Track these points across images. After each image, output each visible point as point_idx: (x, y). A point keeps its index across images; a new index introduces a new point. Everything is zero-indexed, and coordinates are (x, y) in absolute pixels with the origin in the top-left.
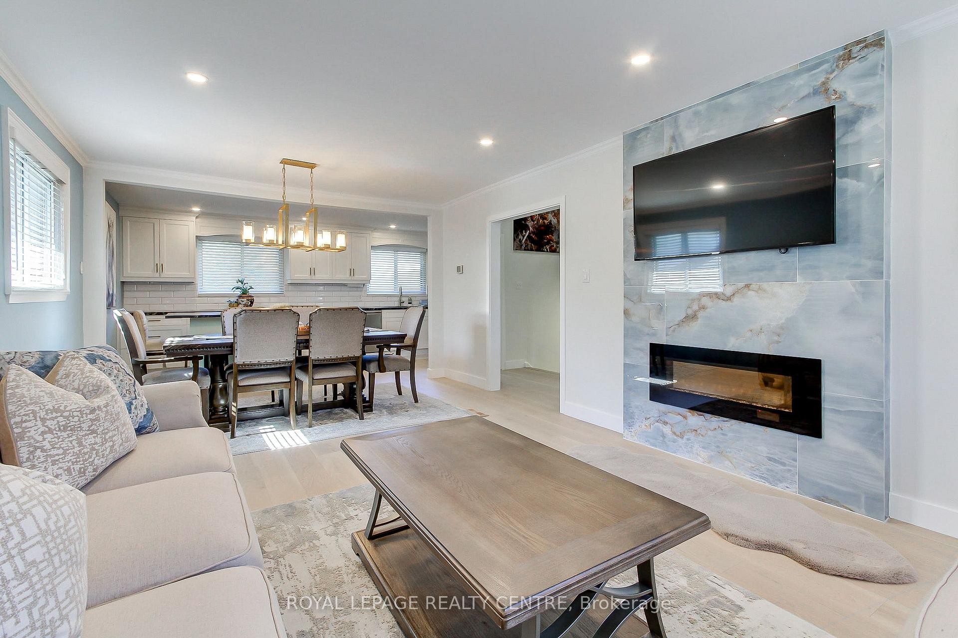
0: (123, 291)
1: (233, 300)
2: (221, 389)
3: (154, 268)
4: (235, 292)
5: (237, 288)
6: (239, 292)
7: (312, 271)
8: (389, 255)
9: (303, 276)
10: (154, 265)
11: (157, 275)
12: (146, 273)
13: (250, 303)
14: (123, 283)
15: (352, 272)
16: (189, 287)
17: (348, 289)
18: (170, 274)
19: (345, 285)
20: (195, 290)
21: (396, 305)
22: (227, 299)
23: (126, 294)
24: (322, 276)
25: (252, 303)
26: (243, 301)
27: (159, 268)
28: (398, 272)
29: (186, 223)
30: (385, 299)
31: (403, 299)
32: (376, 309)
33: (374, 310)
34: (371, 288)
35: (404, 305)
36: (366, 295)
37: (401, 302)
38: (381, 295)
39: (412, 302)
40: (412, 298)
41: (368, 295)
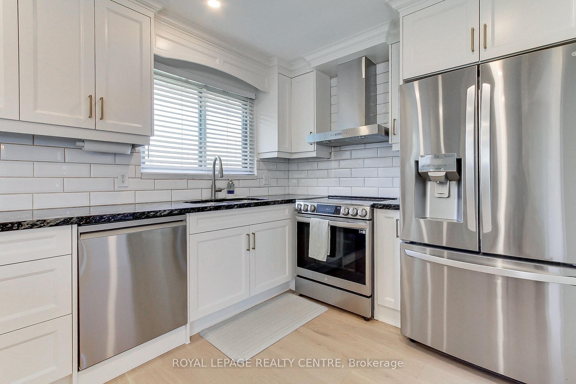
30: (182, 183)
31: (220, 184)
32: (171, 213)
33: (164, 216)
34: (151, 158)
35: (220, 195)
36: (138, 175)
37: (216, 191)
38: (185, 175)
39: (236, 191)
40: (234, 182)
41: (143, 177)
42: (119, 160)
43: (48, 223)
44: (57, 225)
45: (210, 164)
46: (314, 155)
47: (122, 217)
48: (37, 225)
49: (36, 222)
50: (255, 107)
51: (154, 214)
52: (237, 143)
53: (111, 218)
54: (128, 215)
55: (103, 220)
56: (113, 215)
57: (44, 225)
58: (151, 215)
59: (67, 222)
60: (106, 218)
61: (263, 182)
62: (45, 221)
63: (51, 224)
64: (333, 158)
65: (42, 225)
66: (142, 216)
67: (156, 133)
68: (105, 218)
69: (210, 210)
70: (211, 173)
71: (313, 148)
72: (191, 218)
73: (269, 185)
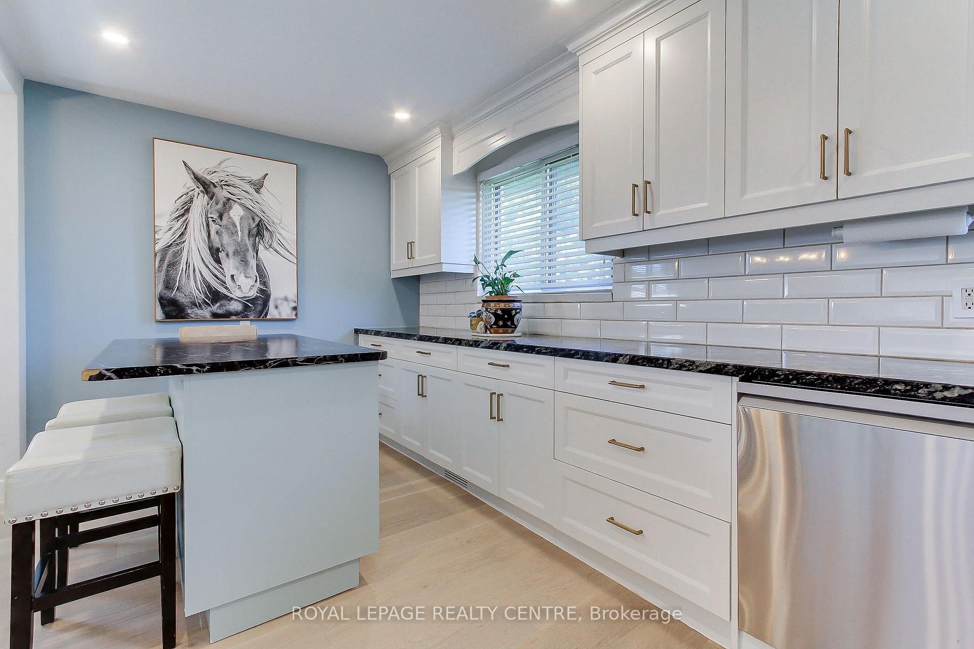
12: (403, 262)
18: (421, 259)
20: (474, 290)
23: (421, 299)
43: (697, 367)
44: (708, 371)
47: (816, 380)
48: (686, 367)
49: (685, 362)
51: (906, 391)
53: (791, 377)
54: (830, 378)
55: (776, 378)
56: (795, 371)
57: (693, 369)
58: (896, 389)
59: (719, 369)
60: (782, 375)
62: (694, 362)
63: (701, 369)
65: (691, 367)
66: (868, 388)
68: (778, 376)
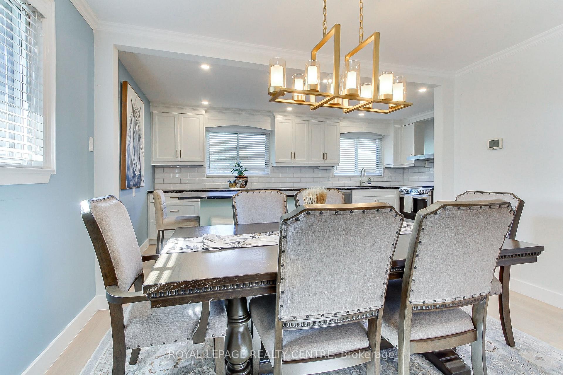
0: (154, 173)
1: (232, 180)
2: (243, 334)
3: (175, 153)
4: (233, 174)
5: (235, 171)
6: (236, 174)
7: (293, 156)
8: (351, 142)
9: (286, 160)
10: (175, 151)
11: (177, 160)
12: (169, 158)
13: (245, 183)
14: (154, 166)
15: (325, 156)
16: (200, 170)
17: (320, 171)
18: (187, 158)
19: (317, 167)
20: (204, 172)
21: (358, 184)
22: (227, 180)
23: (157, 176)
24: (300, 160)
25: (246, 183)
26: (240, 181)
27: (178, 154)
28: (359, 157)
29: (198, 116)
30: (348, 179)
31: (364, 180)
32: (347, 189)
33: (345, 190)
34: (337, 170)
35: (364, 185)
36: (333, 176)
37: (362, 183)
38: (345, 176)
39: (372, 183)
40: (371, 179)
41: (335, 177)
42: (327, 171)
45: (360, 171)
46: (413, 165)
50: (382, 143)
52: (373, 153)
61: (387, 179)
64: (426, 167)
67: (341, 162)
69: (360, 189)
70: (361, 175)
71: (413, 162)
72: (353, 191)
73: (390, 181)
